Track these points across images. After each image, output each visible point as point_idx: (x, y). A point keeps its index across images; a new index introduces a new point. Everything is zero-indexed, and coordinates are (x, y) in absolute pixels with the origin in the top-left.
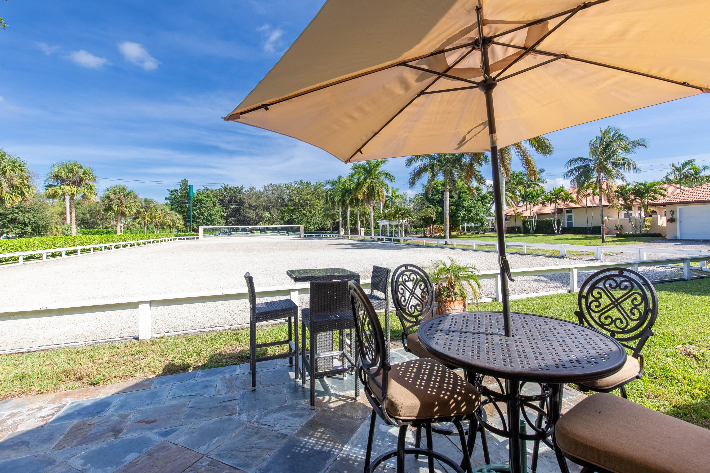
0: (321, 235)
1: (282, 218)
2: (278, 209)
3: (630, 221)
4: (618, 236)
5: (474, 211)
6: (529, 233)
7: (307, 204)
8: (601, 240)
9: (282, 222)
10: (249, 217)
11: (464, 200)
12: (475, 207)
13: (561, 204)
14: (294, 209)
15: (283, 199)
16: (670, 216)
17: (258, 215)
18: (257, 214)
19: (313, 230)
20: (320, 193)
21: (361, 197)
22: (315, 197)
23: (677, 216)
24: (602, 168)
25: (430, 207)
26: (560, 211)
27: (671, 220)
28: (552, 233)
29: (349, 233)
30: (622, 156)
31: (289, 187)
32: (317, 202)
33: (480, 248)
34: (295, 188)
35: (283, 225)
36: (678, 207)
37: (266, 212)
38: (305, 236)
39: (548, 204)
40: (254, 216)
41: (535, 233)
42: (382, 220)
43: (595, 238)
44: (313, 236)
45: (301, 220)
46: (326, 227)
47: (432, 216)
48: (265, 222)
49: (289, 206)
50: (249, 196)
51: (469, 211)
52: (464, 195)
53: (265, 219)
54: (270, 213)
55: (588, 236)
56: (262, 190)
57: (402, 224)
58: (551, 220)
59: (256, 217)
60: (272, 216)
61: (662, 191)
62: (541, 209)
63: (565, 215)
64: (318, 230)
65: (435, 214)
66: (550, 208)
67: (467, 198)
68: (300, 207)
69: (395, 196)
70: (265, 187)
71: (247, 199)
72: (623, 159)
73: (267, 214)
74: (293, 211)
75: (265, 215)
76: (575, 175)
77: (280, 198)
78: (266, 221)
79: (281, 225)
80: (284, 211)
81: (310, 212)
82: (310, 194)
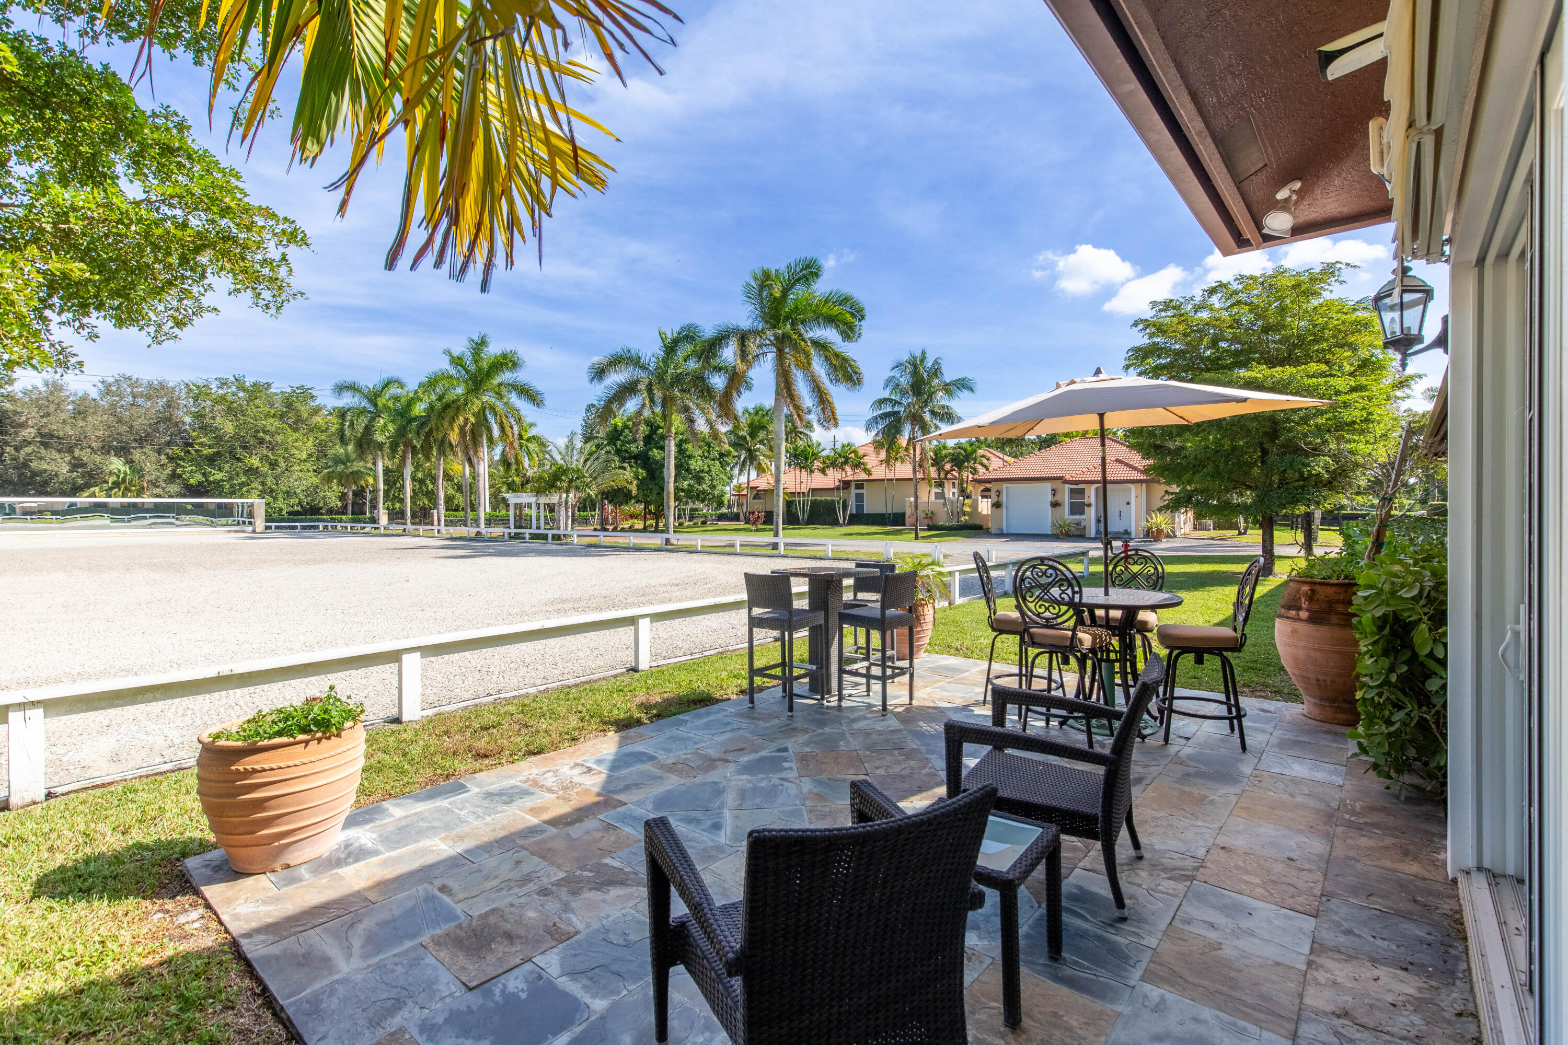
0: (321, 525)
1: (174, 477)
2: (159, 452)
3: (945, 505)
4: (930, 528)
5: (707, 478)
6: (798, 523)
7: (261, 442)
8: (913, 535)
9: (174, 488)
10: (46, 471)
11: (690, 457)
12: (709, 472)
13: (849, 474)
14: (218, 454)
15: (176, 424)
16: (995, 499)
17: (84, 465)
18: (76, 465)
19: (284, 513)
20: (305, 416)
21: (454, 437)
22: (290, 426)
23: (1004, 498)
24: (916, 419)
25: (624, 469)
26: (846, 485)
27: (997, 505)
28: (835, 523)
29: (409, 521)
30: (943, 403)
31: (199, 393)
32: (296, 440)
33: (748, 550)
34: (223, 398)
35: (177, 497)
36: (1005, 486)
37: (114, 459)
38: (267, 528)
39: (830, 472)
40: (64, 469)
41: (808, 523)
42: (514, 491)
43: (899, 532)
44: (296, 527)
45: (243, 484)
46: (321, 505)
47: (629, 486)
48: (111, 489)
49: (201, 444)
50: (40, 407)
51: (699, 479)
52: (689, 446)
53: (111, 480)
54: (130, 462)
55: (888, 528)
56: (94, 394)
57: (566, 502)
58: (833, 501)
59: (71, 471)
60: (138, 471)
61: (985, 461)
62: (820, 481)
63: (853, 491)
64: (297, 513)
65: (635, 482)
66: (832, 479)
67: (696, 454)
68: (239, 450)
69: (525, 437)
70: (108, 386)
71: (31, 416)
72: (943, 407)
73: (117, 464)
74: (211, 460)
75: (112, 467)
76: (881, 426)
77: (169, 419)
78: (116, 484)
79: (171, 497)
80: (182, 459)
81: (274, 465)
82: (274, 416)
